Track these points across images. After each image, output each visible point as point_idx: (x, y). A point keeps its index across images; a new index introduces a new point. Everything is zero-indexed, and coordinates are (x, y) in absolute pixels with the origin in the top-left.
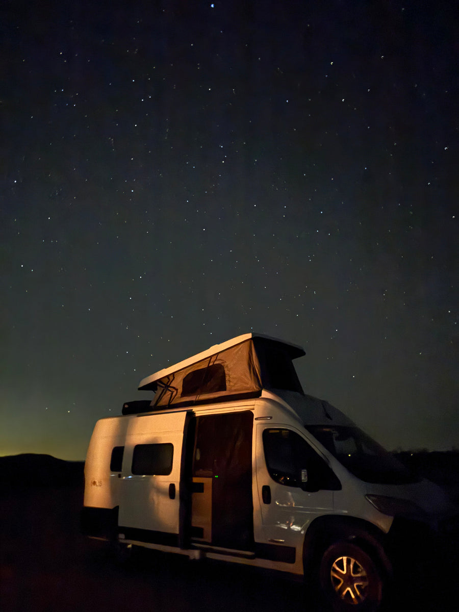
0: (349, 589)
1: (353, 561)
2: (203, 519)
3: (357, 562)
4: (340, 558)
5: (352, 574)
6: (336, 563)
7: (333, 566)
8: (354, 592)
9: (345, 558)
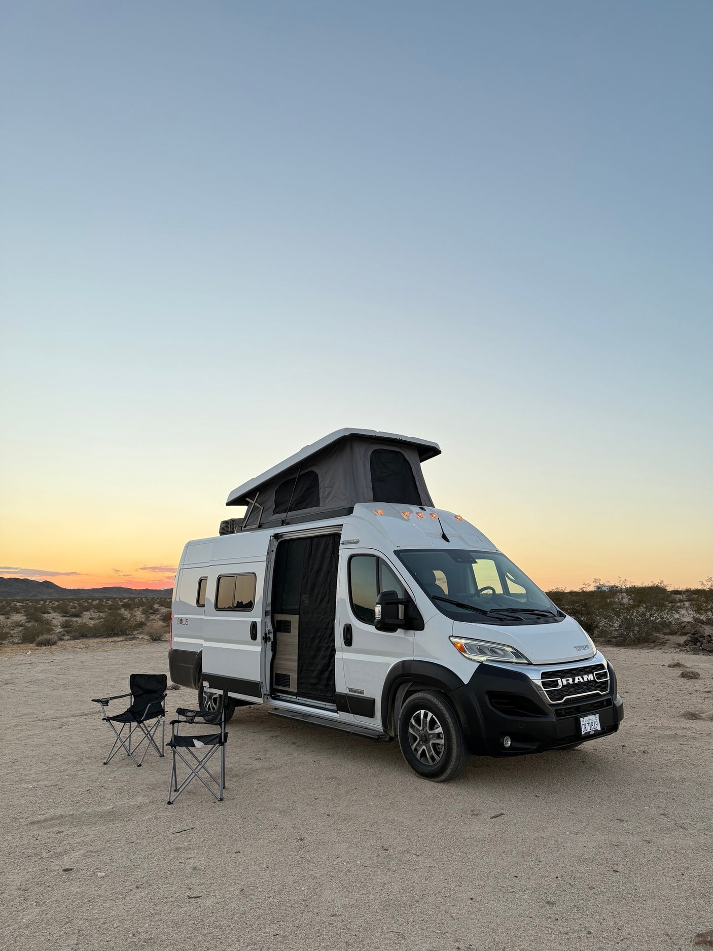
0: (424, 747)
1: (430, 715)
2: (290, 665)
3: (434, 717)
4: (419, 711)
5: (428, 731)
6: (414, 717)
7: (411, 720)
8: (429, 751)
9: (422, 712)
